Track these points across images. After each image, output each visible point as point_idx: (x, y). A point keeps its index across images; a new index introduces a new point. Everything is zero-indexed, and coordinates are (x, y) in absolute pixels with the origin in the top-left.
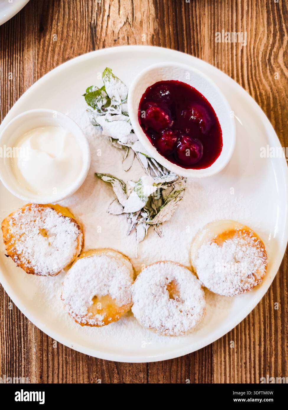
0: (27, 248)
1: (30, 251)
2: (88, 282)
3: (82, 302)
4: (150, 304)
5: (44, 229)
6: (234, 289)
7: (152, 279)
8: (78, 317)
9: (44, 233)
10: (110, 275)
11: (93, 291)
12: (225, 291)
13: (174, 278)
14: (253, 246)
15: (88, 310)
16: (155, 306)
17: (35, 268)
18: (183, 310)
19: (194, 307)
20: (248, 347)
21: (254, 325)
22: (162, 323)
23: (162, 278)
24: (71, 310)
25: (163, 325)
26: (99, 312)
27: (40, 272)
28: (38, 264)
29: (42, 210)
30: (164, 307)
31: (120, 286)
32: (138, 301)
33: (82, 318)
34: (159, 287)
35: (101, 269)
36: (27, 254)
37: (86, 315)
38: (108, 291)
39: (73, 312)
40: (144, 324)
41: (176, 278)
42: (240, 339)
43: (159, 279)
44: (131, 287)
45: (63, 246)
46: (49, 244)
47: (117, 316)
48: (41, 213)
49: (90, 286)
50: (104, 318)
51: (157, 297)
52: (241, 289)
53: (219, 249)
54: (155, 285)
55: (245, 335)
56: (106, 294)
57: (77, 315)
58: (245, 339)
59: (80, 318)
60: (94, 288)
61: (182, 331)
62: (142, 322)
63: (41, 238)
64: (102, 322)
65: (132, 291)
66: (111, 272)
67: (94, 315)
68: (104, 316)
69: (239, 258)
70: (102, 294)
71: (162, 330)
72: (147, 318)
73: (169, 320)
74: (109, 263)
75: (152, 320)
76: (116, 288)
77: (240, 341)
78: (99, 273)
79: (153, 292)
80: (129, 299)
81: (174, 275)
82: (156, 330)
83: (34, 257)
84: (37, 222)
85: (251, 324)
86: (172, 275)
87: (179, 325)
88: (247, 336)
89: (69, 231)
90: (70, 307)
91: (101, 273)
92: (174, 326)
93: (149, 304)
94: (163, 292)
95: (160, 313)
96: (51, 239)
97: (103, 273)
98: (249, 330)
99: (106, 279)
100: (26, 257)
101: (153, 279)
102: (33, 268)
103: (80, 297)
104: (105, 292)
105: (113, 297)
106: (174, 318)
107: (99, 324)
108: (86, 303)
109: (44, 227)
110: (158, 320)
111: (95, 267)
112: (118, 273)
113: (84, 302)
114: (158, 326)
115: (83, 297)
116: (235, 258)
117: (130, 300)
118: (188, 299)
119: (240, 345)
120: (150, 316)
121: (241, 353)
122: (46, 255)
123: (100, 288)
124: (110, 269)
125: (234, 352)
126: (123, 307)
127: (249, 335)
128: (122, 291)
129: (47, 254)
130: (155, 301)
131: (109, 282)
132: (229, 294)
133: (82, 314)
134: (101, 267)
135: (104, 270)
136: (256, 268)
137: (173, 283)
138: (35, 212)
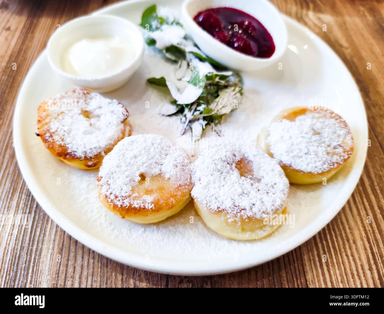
0: (63, 126)
1: (66, 128)
2: (135, 157)
3: (125, 179)
4: (216, 181)
5: (86, 111)
6: (321, 163)
7: (215, 154)
8: (118, 199)
9: (87, 114)
10: (163, 152)
11: (141, 167)
12: (310, 165)
13: (244, 156)
14: (331, 118)
15: (133, 190)
16: (223, 183)
17: (69, 146)
18: (260, 188)
19: (275, 184)
20: (355, 273)
21: (355, 242)
22: (235, 203)
23: (228, 153)
24: (110, 191)
25: (237, 204)
26: (148, 192)
27: (74, 152)
28: (74, 142)
29: (88, 93)
30: (235, 184)
31: (175, 163)
32: (200, 180)
33: (123, 200)
34: (226, 163)
35: (153, 144)
36: (62, 132)
37: (129, 196)
38: (160, 170)
39: (111, 194)
40: (210, 206)
41: (246, 156)
42: (341, 262)
43: (224, 154)
44: (189, 165)
45: (107, 126)
46: (91, 125)
47: (171, 199)
48: (86, 97)
49: (137, 162)
50: (155, 200)
51: (224, 174)
52: (330, 162)
53: (293, 123)
54: (220, 160)
55: (347, 256)
56: (157, 173)
57: (116, 197)
58: (349, 262)
59: (121, 201)
60: (142, 165)
61: (264, 212)
62: (207, 204)
63: (82, 118)
64: (151, 205)
65: (192, 169)
66: (164, 148)
67: (141, 197)
68: (154, 197)
69: (318, 129)
70: (153, 172)
71: (235, 212)
72: (213, 198)
73: (243, 198)
74: (161, 139)
75: (220, 201)
76: (171, 165)
77: (342, 265)
78: (149, 149)
79: (219, 167)
80: (187, 179)
81: (243, 151)
82: (228, 213)
83: (71, 135)
84: (79, 104)
85: (351, 242)
86: (240, 152)
87: (258, 203)
88: (351, 258)
89: (115, 112)
90: (108, 187)
91: (153, 148)
92: (251, 205)
93: (214, 181)
94: (231, 169)
95: (230, 190)
96: (93, 121)
97: (155, 148)
98: (350, 248)
99: (157, 156)
100: (61, 135)
101: (217, 154)
102: (67, 146)
103: (123, 174)
104: (156, 171)
105: (167, 176)
106: (250, 196)
107: (147, 207)
108: (130, 181)
109: (87, 109)
110: (229, 199)
111: (145, 141)
113: (128, 179)
114: (230, 206)
115: (127, 173)
116: (313, 129)
117: (189, 179)
118: (265, 175)
119: (343, 271)
120: (216, 195)
121: (348, 283)
122: (85, 133)
123: (151, 164)
124: (163, 145)
125: (338, 282)
126: (179, 188)
127: (352, 255)
128: (178, 169)
129: (87, 132)
130: (222, 177)
131: (161, 159)
132: (317, 169)
133: (124, 195)
134: (152, 142)
135: (155, 145)
136: (341, 139)
137: (242, 162)
138: (79, 94)
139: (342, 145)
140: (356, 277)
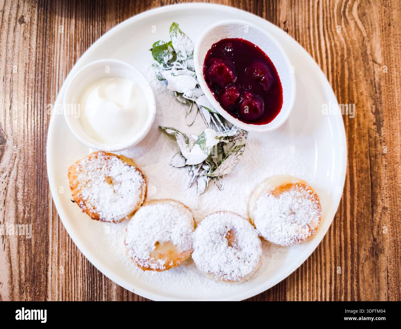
0: (93, 194)
1: (95, 197)
2: (151, 228)
3: (144, 247)
4: (210, 251)
5: (109, 177)
6: (289, 239)
7: (212, 227)
8: (140, 261)
9: (110, 181)
10: (173, 222)
11: (156, 236)
12: (281, 240)
13: (233, 227)
14: (309, 199)
15: (150, 255)
16: (214, 252)
17: (100, 214)
18: (240, 257)
19: (252, 254)
20: (319, 285)
21: (325, 265)
22: (220, 269)
23: (221, 226)
24: (134, 255)
25: (222, 270)
26: (161, 256)
27: (104, 218)
28: (103, 210)
29: (109, 158)
30: (223, 254)
31: (181, 233)
32: (198, 248)
33: (144, 262)
34: (219, 235)
35: (164, 216)
36: (92, 200)
37: (148, 260)
38: (170, 238)
39: (135, 257)
40: (203, 269)
41: (235, 227)
42: (312, 278)
43: (219, 227)
44: (192, 234)
45: (128, 194)
46: (114, 191)
47: (178, 261)
48: (107, 162)
49: (152, 232)
50: (166, 263)
51: (216, 244)
52: (296, 239)
53: (277, 200)
54: (215, 232)
55: (317, 274)
56: (168, 240)
57: (139, 260)
58: (317, 278)
59: (143, 263)
60: (157, 234)
61: (239, 277)
62: (202, 267)
63: (106, 185)
64: (164, 267)
65: (193, 238)
66: (173, 219)
67: (156, 260)
68: (165, 260)
69: (295, 209)
70: (165, 240)
71: (220, 276)
72: (206, 263)
73: (227, 266)
74: (171, 211)
75: (211, 266)
76: (178, 235)
77: (312, 279)
78: (162, 220)
79: (213, 239)
80: (189, 246)
81: (233, 224)
82: (215, 275)
83: (100, 203)
84: (103, 170)
85: (323, 264)
86: (231, 224)
87: (236, 271)
88: (319, 275)
89: (133, 180)
90: (133, 251)
91: (164, 220)
92: (231, 272)
93: (208, 250)
94: (222, 240)
95: (219, 259)
96: (116, 187)
97: (166, 220)
98: (321, 269)
99: (168, 226)
100: (92, 204)
101: (213, 227)
102: (99, 213)
103: (143, 242)
104: (167, 239)
105: (175, 243)
106: (232, 264)
107: (160, 268)
108: (148, 248)
109: (110, 175)
110: (217, 266)
111: (158, 214)
112: (180, 221)
114: (217, 271)
115: (145, 242)
116: (291, 209)
117: (191, 246)
118: (246, 246)
119: (312, 283)
120: (209, 262)
121: (313, 291)
122: (111, 201)
123: (163, 234)
124: (172, 216)
125: (306, 290)
126: (184, 253)
127: (321, 274)
128: (183, 238)
129: (112, 201)
130: (215, 248)
131: (171, 228)
132: (285, 243)
133: (145, 259)
134: (164, 214)
135: (166, 217)
136: (311, 219)
137: (232, 232)
138: (101, 160)
139: (310, 225)
140: (319, 288)
